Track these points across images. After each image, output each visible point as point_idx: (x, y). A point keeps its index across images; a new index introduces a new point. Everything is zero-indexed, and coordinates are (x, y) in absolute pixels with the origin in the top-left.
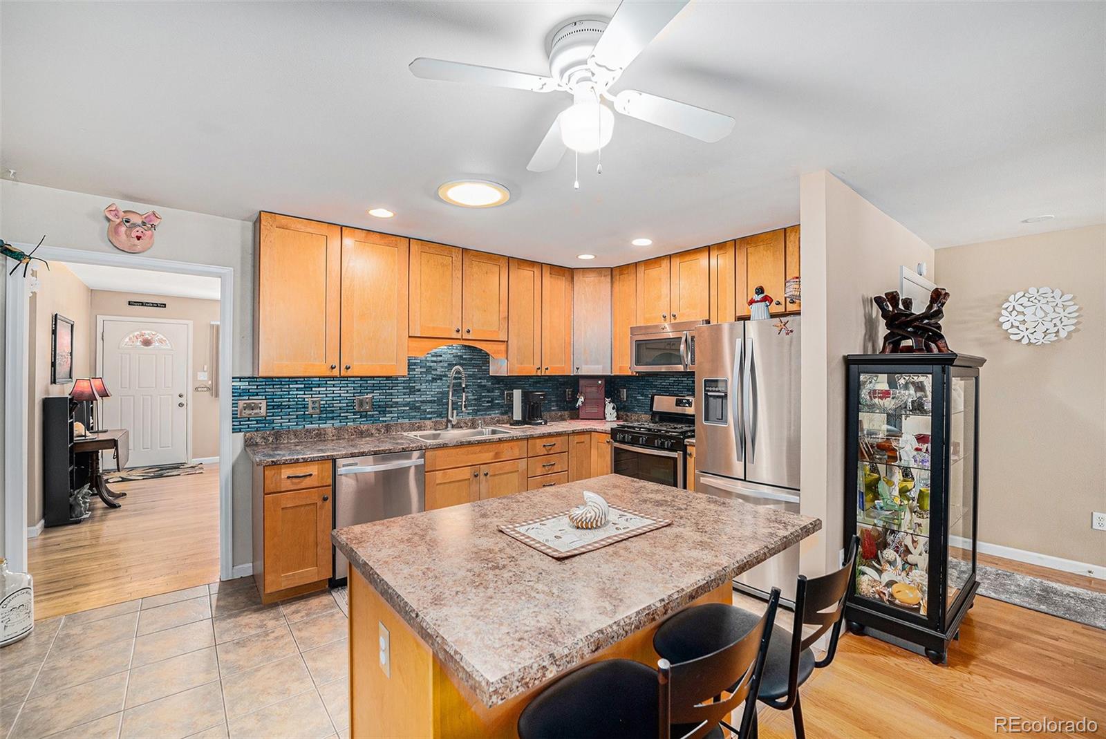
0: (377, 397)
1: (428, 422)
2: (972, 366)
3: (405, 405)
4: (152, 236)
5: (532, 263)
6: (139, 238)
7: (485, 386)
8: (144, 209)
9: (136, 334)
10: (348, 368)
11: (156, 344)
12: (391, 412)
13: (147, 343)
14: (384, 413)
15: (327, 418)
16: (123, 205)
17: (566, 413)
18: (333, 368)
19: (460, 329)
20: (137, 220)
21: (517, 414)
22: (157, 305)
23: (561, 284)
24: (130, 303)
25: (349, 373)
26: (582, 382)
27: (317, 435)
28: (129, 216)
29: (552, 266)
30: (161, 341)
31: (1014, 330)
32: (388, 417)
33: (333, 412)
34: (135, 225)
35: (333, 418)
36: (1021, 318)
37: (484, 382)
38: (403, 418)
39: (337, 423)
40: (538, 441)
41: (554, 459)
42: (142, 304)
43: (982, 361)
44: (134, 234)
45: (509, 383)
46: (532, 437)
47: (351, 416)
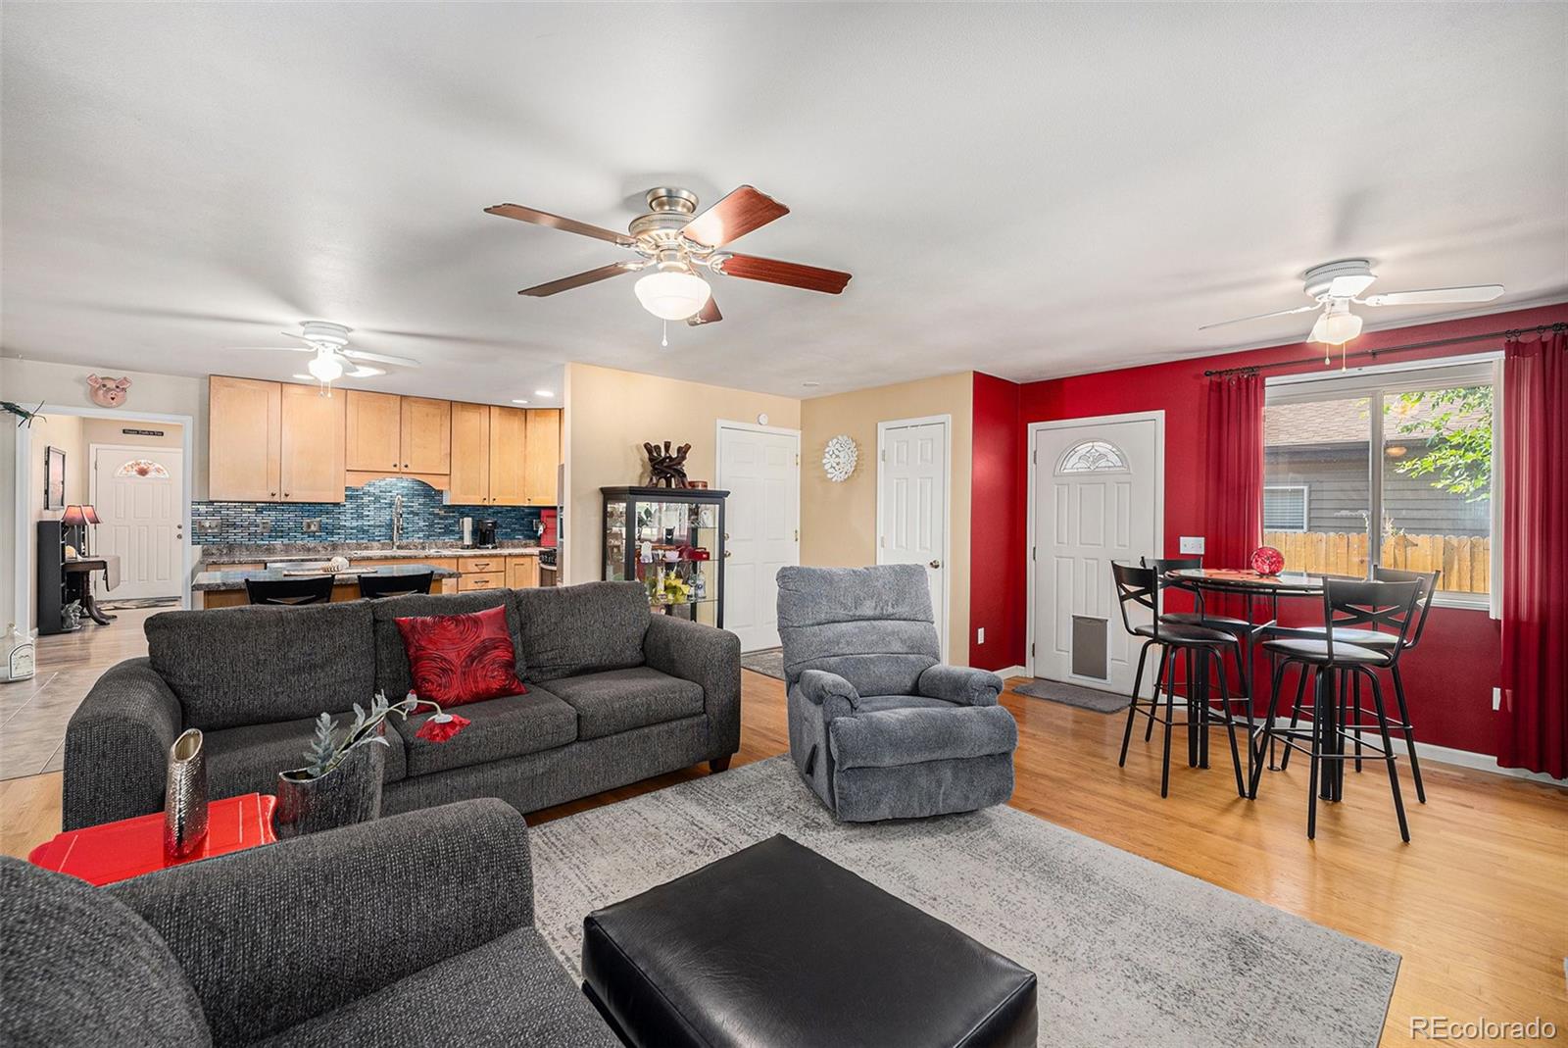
0: (325, 521)
1: (375, 544)
2: (719, 497)
3: (351, 529)
4: (124, 396)
5: (479, 405)
6: (113, 399)
7: (438, 514)
8: (118, 375)
9: (130, 463)
10: (287, 495)
11: (152, 475)
12: (339, 534)
13: (143, 472)
14: (332, 534)
15: (277, 537)
16: (100, 373)
17: (532, 542)
18: (273, 495)
19: (398, 464)
20: (111, 385)
21: (468, 540)
22: (154, 434)
23: (515, 424)
24: (124, 431)
25: (288, 500)
26: (543, 512)
27: (266, 549)
28: (106, 382)
29: (501, 407)
30: (158, 470)
31: (832, 470)
32: (336, 538)
33: (282, 531)
34: (110, 390)
35: (282, 537)
36: (837, 460)
37: (437, 511)
38: (351, 539)
39: (286, 541)
40: (470, 560)
41: (486, 577)
42: (138, 432)
43: (727, 494)
44: (109, 396)
45: (462, 511)
46: (462, 557)
47: (299, 535)
